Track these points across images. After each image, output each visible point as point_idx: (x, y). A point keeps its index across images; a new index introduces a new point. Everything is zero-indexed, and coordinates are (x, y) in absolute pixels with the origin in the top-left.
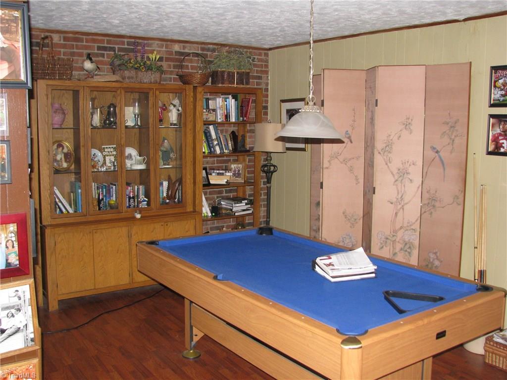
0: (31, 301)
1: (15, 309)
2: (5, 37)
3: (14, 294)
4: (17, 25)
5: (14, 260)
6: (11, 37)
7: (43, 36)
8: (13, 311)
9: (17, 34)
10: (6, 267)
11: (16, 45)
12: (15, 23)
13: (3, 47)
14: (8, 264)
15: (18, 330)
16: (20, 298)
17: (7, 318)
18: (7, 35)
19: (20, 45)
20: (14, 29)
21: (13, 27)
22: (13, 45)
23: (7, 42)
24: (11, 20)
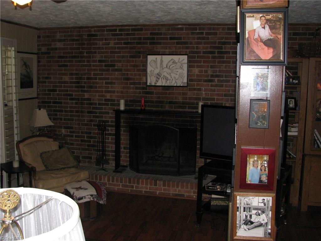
0: (272, 209)
1: (261, 211)
2: (272, 32)
3: (262, 201)
4: (281, 24)
5: (264, 179)
6: (276, 31)
7: (317, 28)
8: (260, 212)
9: (280, 29)
10: (259, 183)
11: (279, 37)
12: (279, 22)
13: (270, 39)
14: (260, 181)
15: (261, 225)
16: (265, 205)
17: (255, 215)
18: (274, 31)
19: (281, 37)
20: (278, 26)
21: (277, 25)
22: (277, 37)
23: (273, 35)
24: (276, 20)
